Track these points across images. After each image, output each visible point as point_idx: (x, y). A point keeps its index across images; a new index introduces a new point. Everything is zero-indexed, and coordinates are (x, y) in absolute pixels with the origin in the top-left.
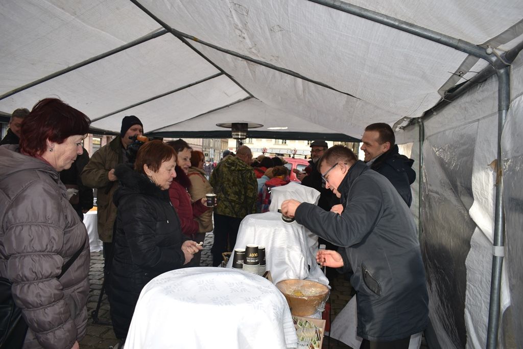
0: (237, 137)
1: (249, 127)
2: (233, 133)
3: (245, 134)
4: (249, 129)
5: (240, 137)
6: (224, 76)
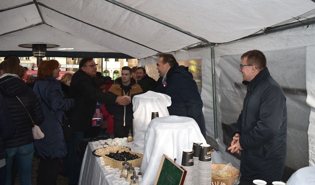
0: (38, 55)
1: (47, 47)
2: (34, 53)
3: (45, 53)
4: (47, 49)
5: (40, 55)
6: (34, 5)
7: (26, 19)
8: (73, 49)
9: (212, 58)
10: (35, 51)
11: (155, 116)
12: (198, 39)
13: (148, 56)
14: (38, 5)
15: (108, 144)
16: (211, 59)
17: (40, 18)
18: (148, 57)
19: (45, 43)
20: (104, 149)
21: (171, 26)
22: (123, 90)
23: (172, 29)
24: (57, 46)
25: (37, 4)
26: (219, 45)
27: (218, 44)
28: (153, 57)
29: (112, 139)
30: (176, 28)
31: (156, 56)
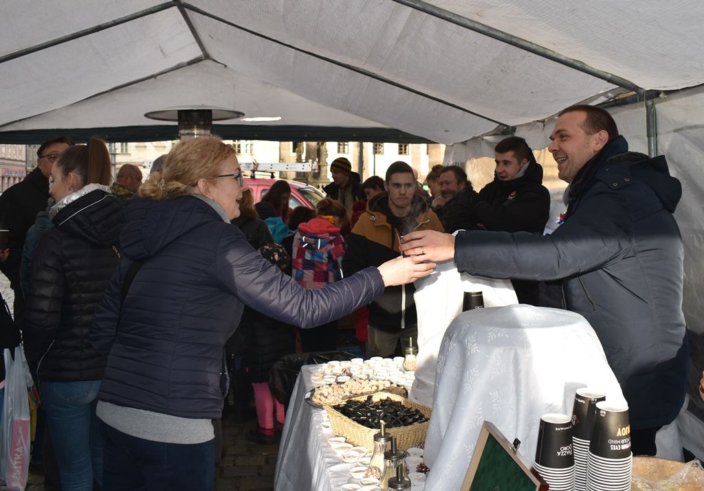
1: (213, 118)
2: (182, 132)
4: (214, 123)
6: (175, 9)
7: (161, 50)
8: (279, 118)
9: (649, 136)
10: (185, 128)
11: (474, 302)
12: (609, 81)
13: (471, 137)
14: (186, 10)
15: (350, 375)
16: (646, 139)
17: (197, 44)
18: (472, 139)
19: (209, 107)
20: (336, 386)
21: (528, 45)
22: (396, 230)
23: (530, 53)
24: (239, 114)
25: (183, 8)
26: (672, 96)
27: (668, 93)
28: (486, 138)
29: (364, 360)
30: (541, 50)
31: (495, 134)
